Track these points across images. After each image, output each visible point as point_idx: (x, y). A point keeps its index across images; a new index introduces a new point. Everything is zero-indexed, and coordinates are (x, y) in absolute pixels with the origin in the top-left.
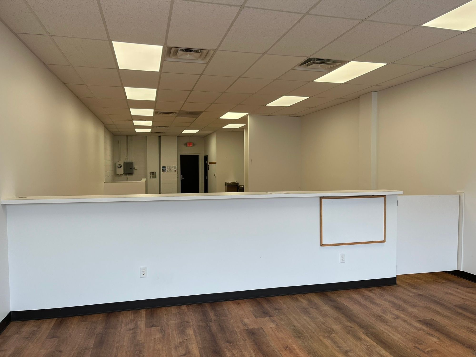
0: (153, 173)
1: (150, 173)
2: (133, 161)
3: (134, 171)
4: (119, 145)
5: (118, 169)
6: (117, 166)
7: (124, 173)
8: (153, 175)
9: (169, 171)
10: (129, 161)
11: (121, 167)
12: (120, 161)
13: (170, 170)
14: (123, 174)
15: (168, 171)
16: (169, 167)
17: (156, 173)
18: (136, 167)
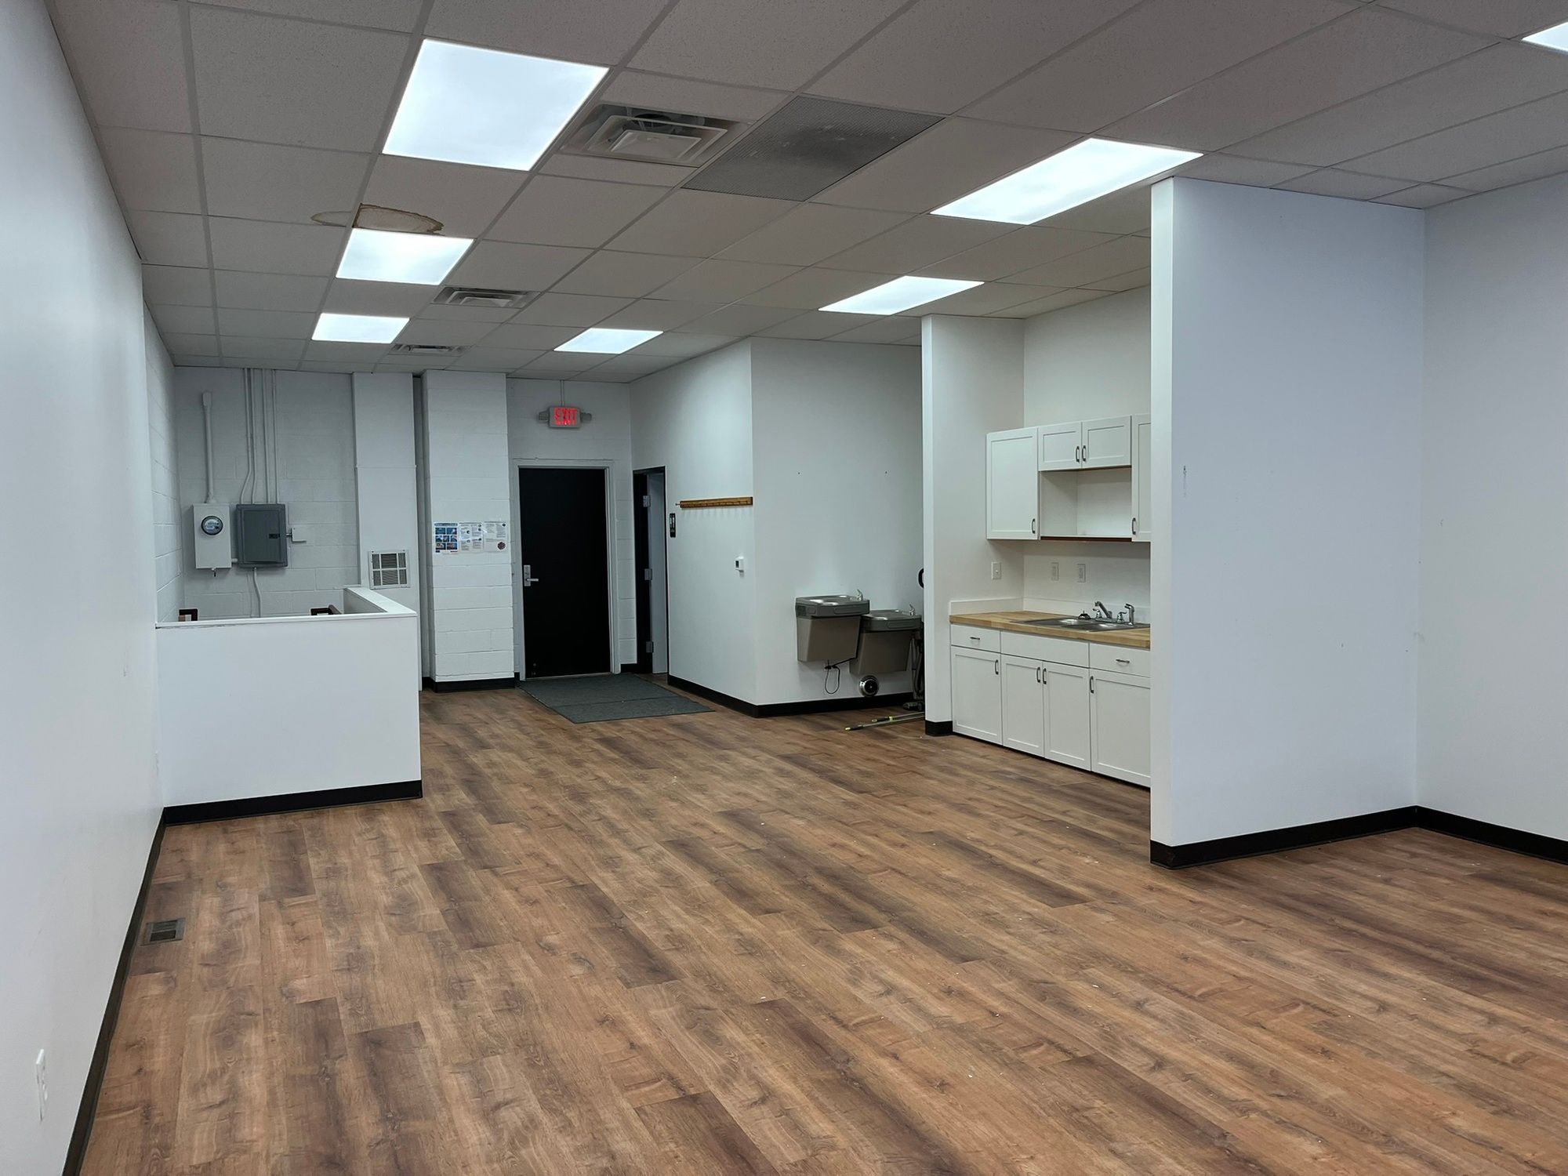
0: (389, 560)
1: (375, 557)
2: (284, 496)
3: (291, 549)
4: (204, 414)
5: (202, 543)
6: (197, 526)
7: (236, 560)
8: (388, 567)
9: (471, 548)
10: (259, 499)
11: (219, 528)
12: (212, 501)
13: (477, 544)
14: (230, 566)
15: (465, 548)
16: (470, 529)
17: (402, 556)
18: (298, 527)
